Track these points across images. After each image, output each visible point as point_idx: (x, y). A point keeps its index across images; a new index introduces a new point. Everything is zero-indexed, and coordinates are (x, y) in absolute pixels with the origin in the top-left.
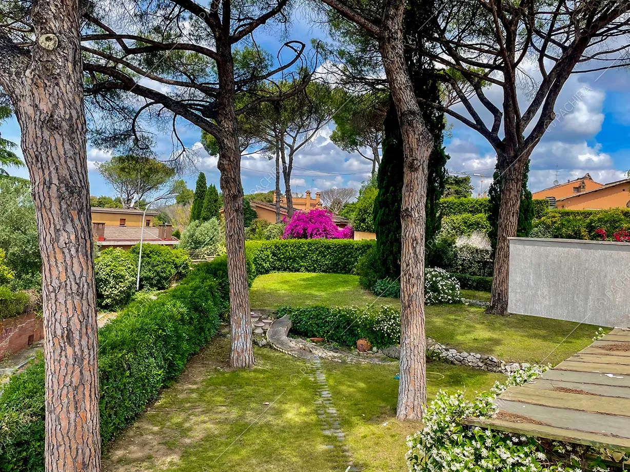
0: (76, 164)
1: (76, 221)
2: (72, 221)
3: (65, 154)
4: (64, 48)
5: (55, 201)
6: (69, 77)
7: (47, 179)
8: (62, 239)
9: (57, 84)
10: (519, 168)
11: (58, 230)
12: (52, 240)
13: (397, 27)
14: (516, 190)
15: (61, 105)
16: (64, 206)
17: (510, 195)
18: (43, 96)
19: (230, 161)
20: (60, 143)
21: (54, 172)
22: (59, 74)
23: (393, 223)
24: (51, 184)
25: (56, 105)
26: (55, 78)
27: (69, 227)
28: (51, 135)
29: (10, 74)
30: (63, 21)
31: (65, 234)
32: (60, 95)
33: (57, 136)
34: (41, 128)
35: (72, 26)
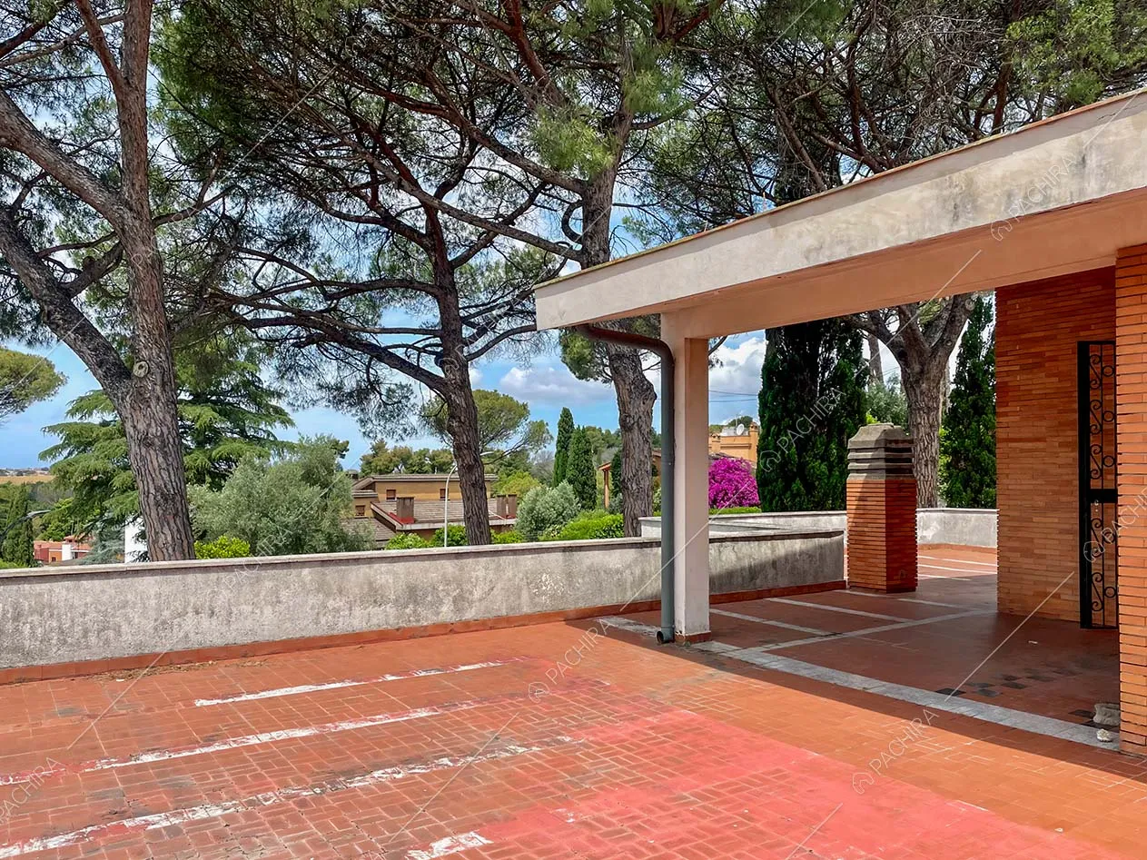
0: (169, 473)
1: (172, 524)
2: (168, 524)
3: (159, 466)
4: (152, 374)
5: (153, 508)
6: (158, 399)
7: (146, 489)
8: (161, 540)
9: (149, 406)
10: (929, 390)
11: (158, 533)
12: (153, 541)
13: (597, 248)
14: (928, 425)
15: (153, 425)
16: (161, 512)
17: (918, 433)
18: (139, 418)
19: (460, 421)
20: (154, 457)
21: (151, 483)
22: (149, 398)
23: (777, 482)
24: (149, 493)
25: (149, 425)
26: (147, 401)
27: (166, 530)
28: (147, 451)
29: (118, 398)
30: (151, 349)
31: (163, 536)
32: (152, 415)
33: (152, 452)
34: (139, 445)
35: (160, 352)
